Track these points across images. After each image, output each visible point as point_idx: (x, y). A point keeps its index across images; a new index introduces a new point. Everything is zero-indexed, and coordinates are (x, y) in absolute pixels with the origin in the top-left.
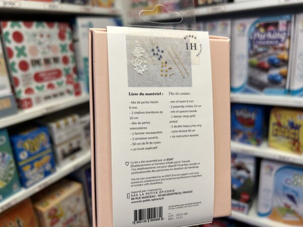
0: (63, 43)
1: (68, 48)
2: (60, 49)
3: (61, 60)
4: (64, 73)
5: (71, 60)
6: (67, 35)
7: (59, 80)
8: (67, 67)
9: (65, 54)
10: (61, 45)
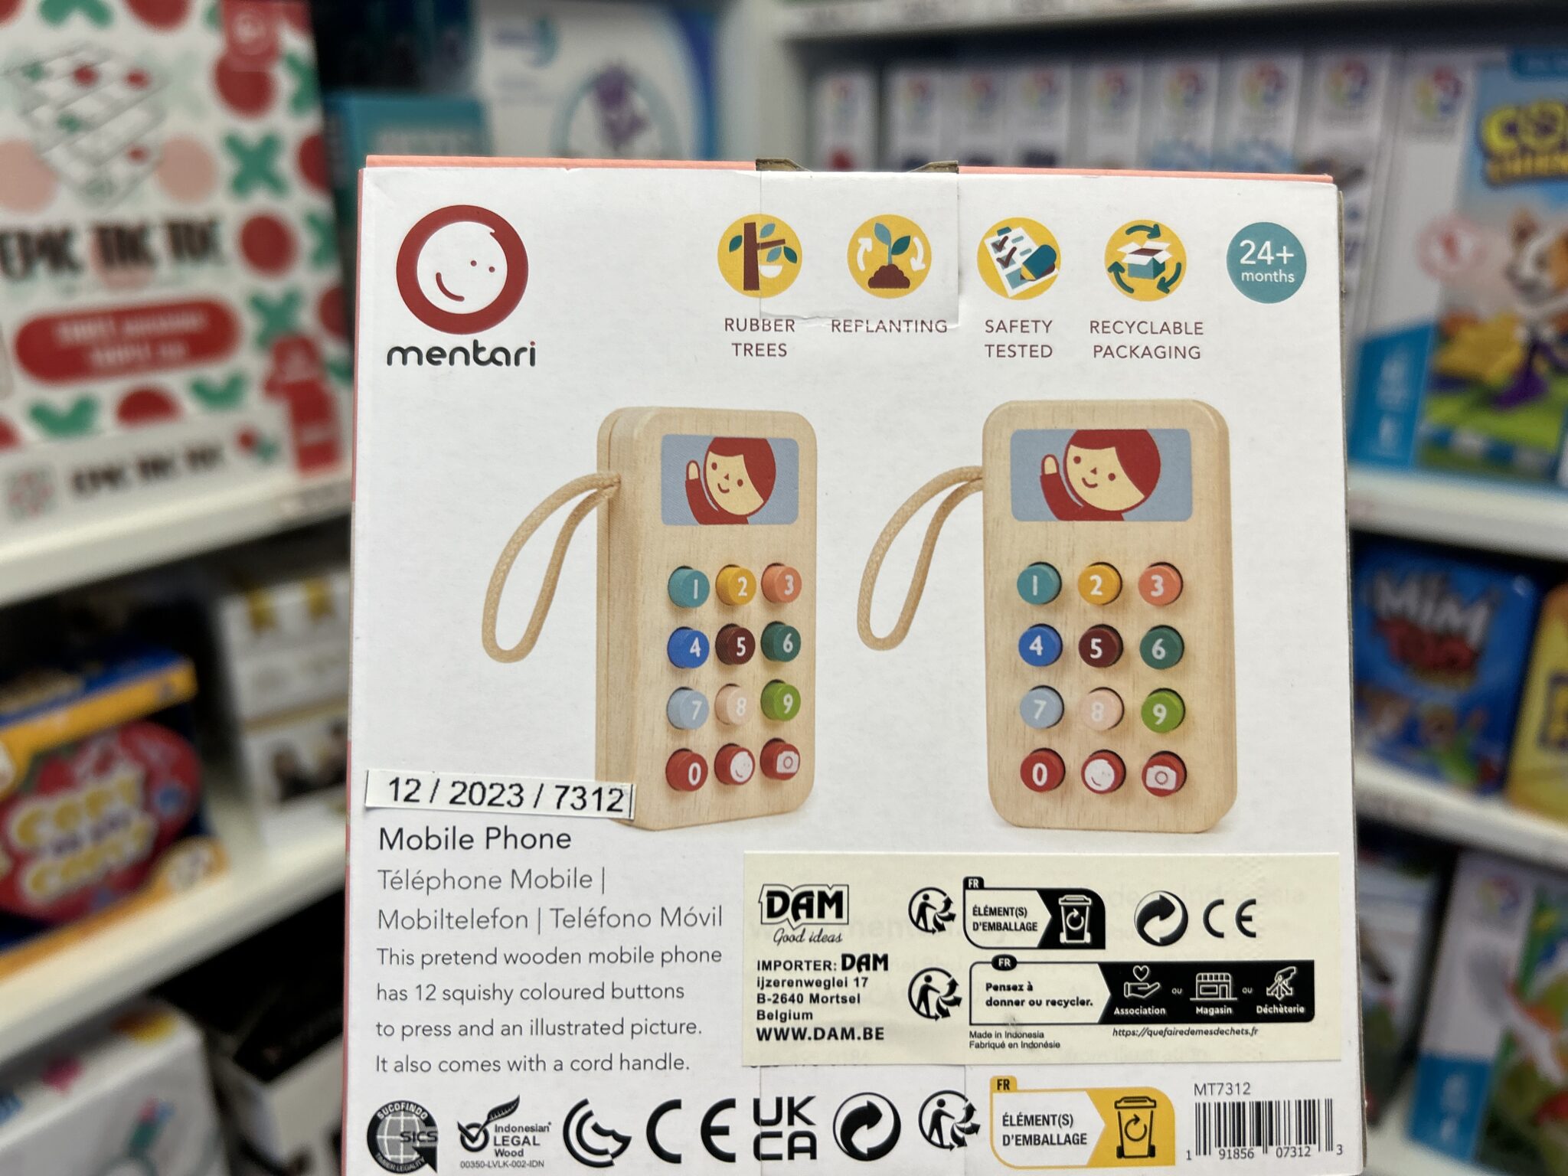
0: (251, 129)
1: (286, 164)
2: (226, 166)
3: (228, 239)
4: (249, 324)
5: (306, 241)
6: (285, 82)
7: (215, 373)
8: (273, 287)
9: (261, 201)
10: (233, 144)
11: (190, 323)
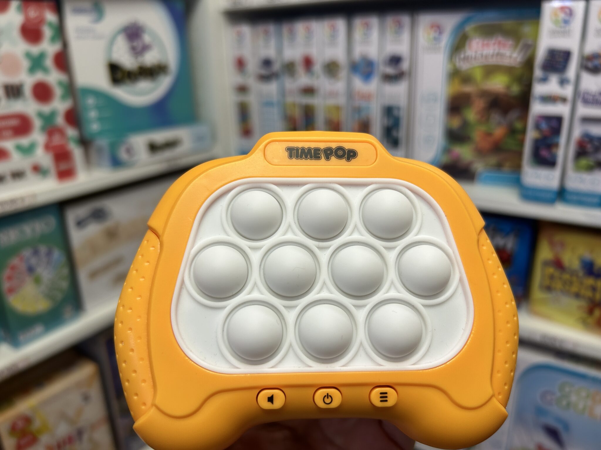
0: (35, 50)
1: (49, 62)
2: (25, 64)
3: (28, 90)
4: (37, 123)
5: (58, 91)
6: (47, 32)
7: (25, 141)
8: (46, 109)
9: (39, 76)
10: (28, 55)
11: (14, 122)
